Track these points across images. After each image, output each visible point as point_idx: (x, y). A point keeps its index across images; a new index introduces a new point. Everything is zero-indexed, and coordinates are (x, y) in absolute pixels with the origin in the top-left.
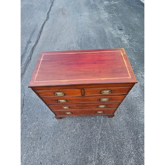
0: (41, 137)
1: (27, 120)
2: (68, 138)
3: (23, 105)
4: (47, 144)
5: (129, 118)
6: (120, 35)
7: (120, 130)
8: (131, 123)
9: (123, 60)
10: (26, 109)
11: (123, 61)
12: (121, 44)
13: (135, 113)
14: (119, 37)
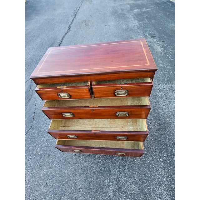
0: (49, 154)
1: (35, 134)
2: (82, 157)
3: (33, 119)
4: (55, 162)
5: (161, 136)
6: (152, 42)
7: (148, 150)
8: (163, 142)
9: (142, 48)
10: (36, 123)
11: (142, 50)
12: (153, 52)
13: (169, 130)
14: (151, 45)
